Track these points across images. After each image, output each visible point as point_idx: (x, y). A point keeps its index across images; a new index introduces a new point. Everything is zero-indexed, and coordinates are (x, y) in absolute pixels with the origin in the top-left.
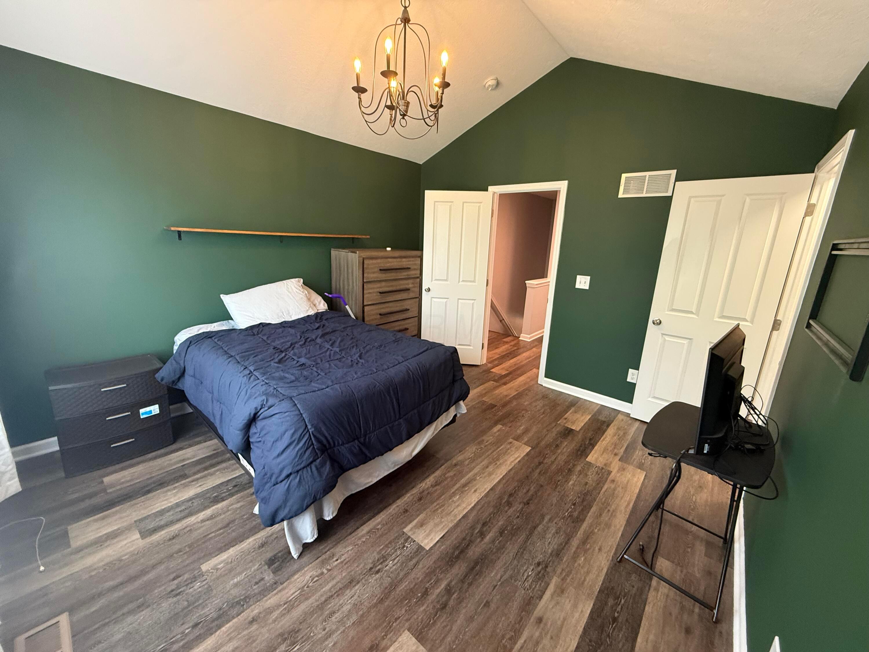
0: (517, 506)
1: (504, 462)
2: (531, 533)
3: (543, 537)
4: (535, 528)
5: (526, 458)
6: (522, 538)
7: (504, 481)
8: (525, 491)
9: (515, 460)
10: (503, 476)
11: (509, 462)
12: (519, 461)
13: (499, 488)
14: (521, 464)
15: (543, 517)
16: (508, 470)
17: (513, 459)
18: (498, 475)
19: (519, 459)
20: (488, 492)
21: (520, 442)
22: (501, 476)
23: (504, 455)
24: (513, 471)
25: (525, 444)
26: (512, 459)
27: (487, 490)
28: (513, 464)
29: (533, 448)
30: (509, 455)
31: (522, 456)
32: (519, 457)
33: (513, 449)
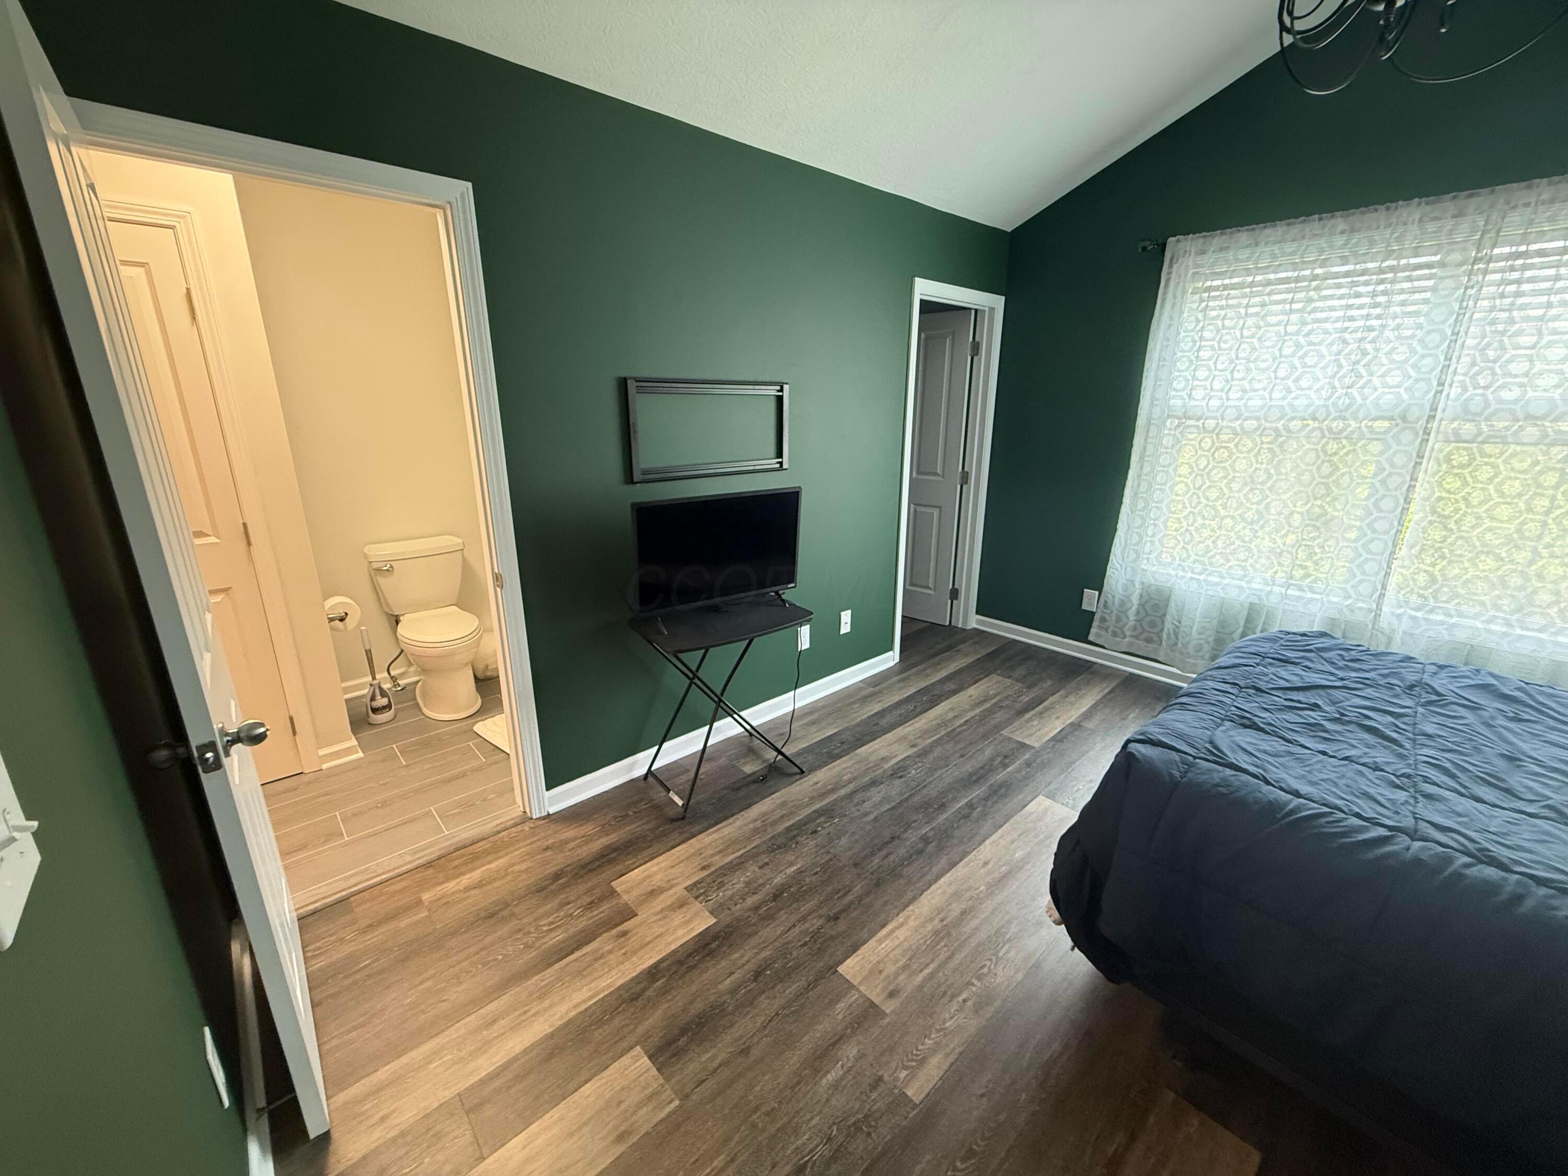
0: (912, 836)
1: (923, 925)
2: (900, 804)
3: (885, 799)
4: (893, 808)
5: (864, 934)
6: (916, 799)
7: (928, 877)
8: (892, 858)
9: (893, 931)
10: (928, 888)
11: (912, 923)
12: (883, 926)
13: (940, 866)
14: (883, 917)
15: (876, 819)
16: (917, 903)
17: (897, 933)
18: (940, 891)
19: (884, 932)
20: (961, 860)
21: (862, 996)
22: (933, 887)
23: (918, 948)
24: (904, 900)
25: (851, 986)
26: (902, 934)
27: (962, 863)
28: (901, 919)
29: (832, 969)
30: (906, 945)
31: (872, 943)
32: (880, 941)
33: (891, 969)
